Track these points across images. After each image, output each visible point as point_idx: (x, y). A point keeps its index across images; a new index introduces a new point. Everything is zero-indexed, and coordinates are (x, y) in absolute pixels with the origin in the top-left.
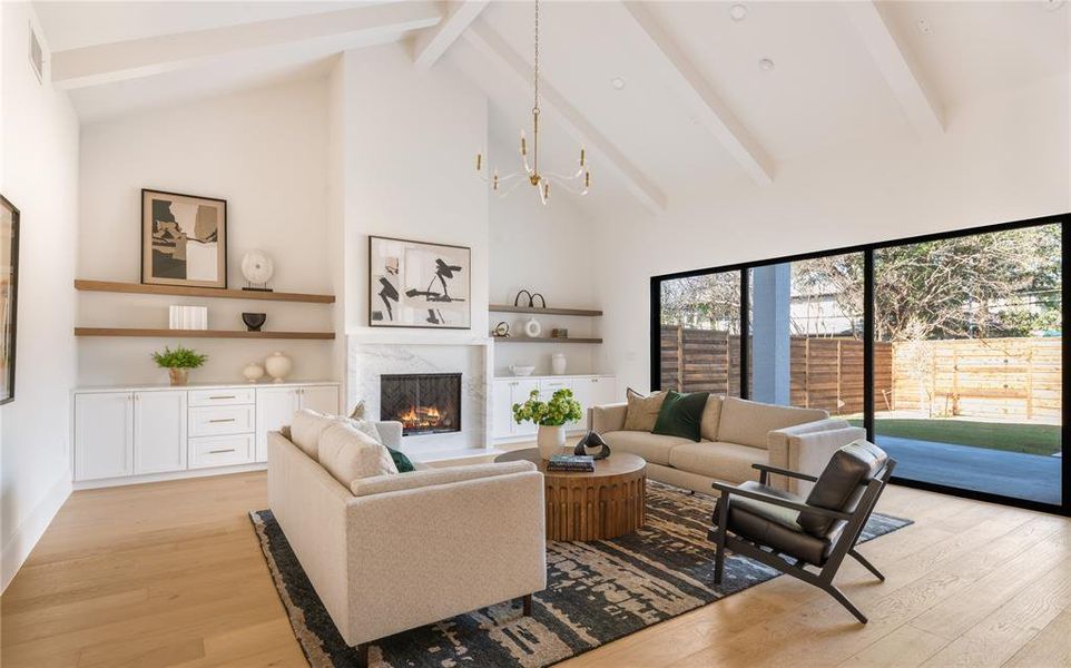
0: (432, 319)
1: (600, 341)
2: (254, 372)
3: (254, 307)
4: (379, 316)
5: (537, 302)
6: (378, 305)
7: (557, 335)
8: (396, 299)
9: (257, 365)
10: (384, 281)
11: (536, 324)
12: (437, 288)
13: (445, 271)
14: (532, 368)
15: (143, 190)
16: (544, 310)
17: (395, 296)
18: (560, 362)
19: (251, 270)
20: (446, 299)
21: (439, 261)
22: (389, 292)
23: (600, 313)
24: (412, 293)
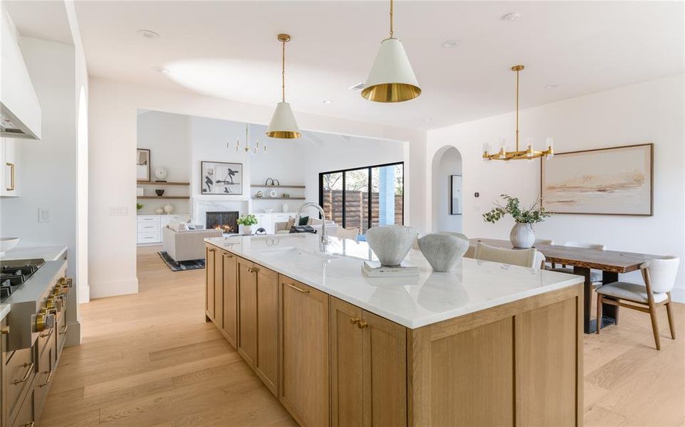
0: (226, 191)
1: (304, 199)
2: (161, 211)
3: (160, 187)
4: (205, 190)
5: (276, 183)
6: (205, 186)
7: (285, 197)
8: (212, 183)
9: (161, 208)
10: (207, 177)
11: (275, 192)
12: (228, 179)
13: (231, 173)
14: (272, 210)
16: (279, 186)
17: (211, 183)
18: (286, 207)
19: (159, 175)
20: (232, 183)
21: (229, 169)
22: (209, 181)
23: (305, 187)
24: (218, 182)
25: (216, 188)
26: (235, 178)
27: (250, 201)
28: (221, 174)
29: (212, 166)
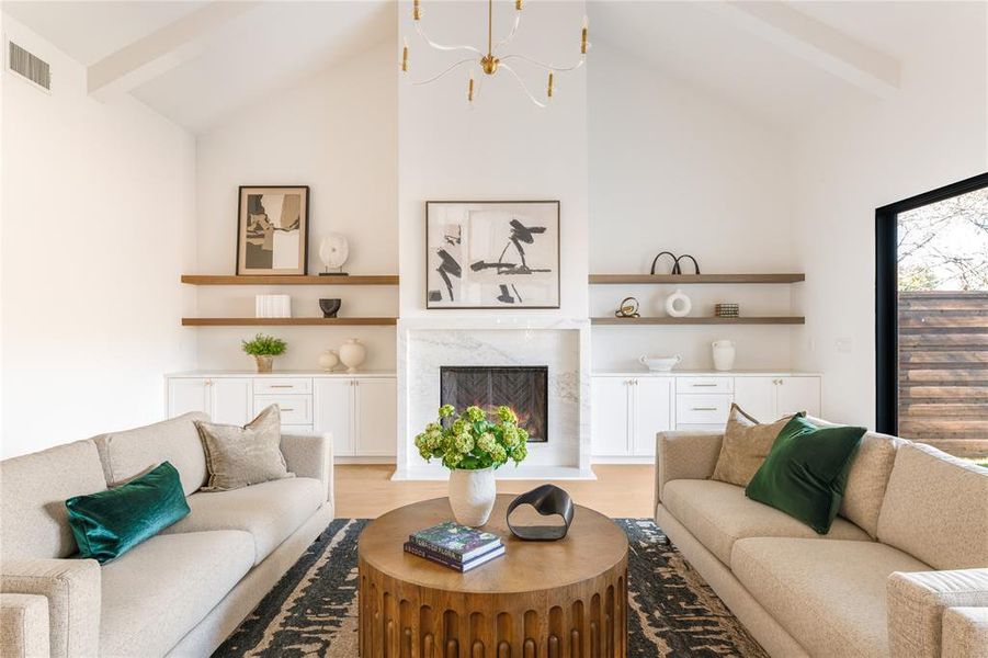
0: (505, 296)
1: (801, 320)
2: (327, 360)
4: (436, 296)
5: (687, 268)
6: (437, 283)
7: (723, 314)
8: (458, 274)
9: (331, 352)
10: (443, 254)
11: (686, 299)
12: (513, 257)
13: (522, 234)
14: (674, 361)
15: (241, 188)
16: (698, 277)
17: (456, 271)
18: (725, 353)
20: (525, 270)
21: (515, 223)
22: (450, 266)
23: (801, 278)
24: (478, 266)
25: (472, 288)
26: (537, 252)
27: (586, 330)
28: (486, 238)
29: (457, 214)
